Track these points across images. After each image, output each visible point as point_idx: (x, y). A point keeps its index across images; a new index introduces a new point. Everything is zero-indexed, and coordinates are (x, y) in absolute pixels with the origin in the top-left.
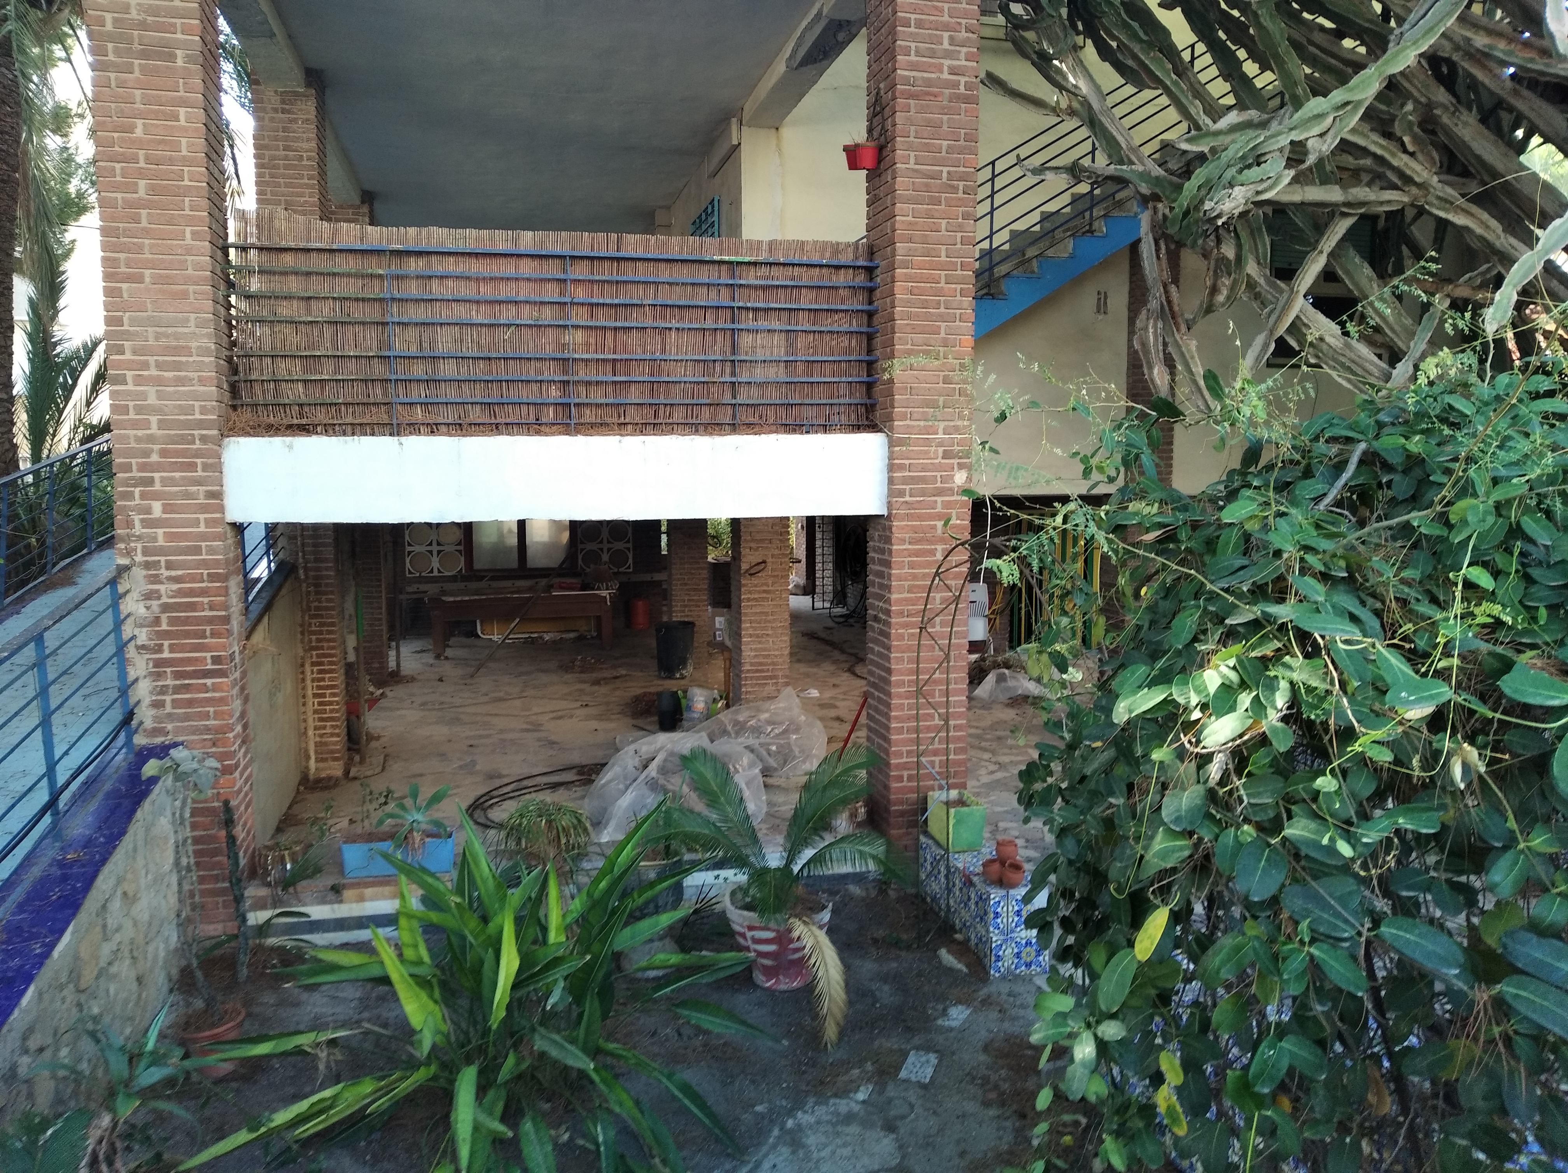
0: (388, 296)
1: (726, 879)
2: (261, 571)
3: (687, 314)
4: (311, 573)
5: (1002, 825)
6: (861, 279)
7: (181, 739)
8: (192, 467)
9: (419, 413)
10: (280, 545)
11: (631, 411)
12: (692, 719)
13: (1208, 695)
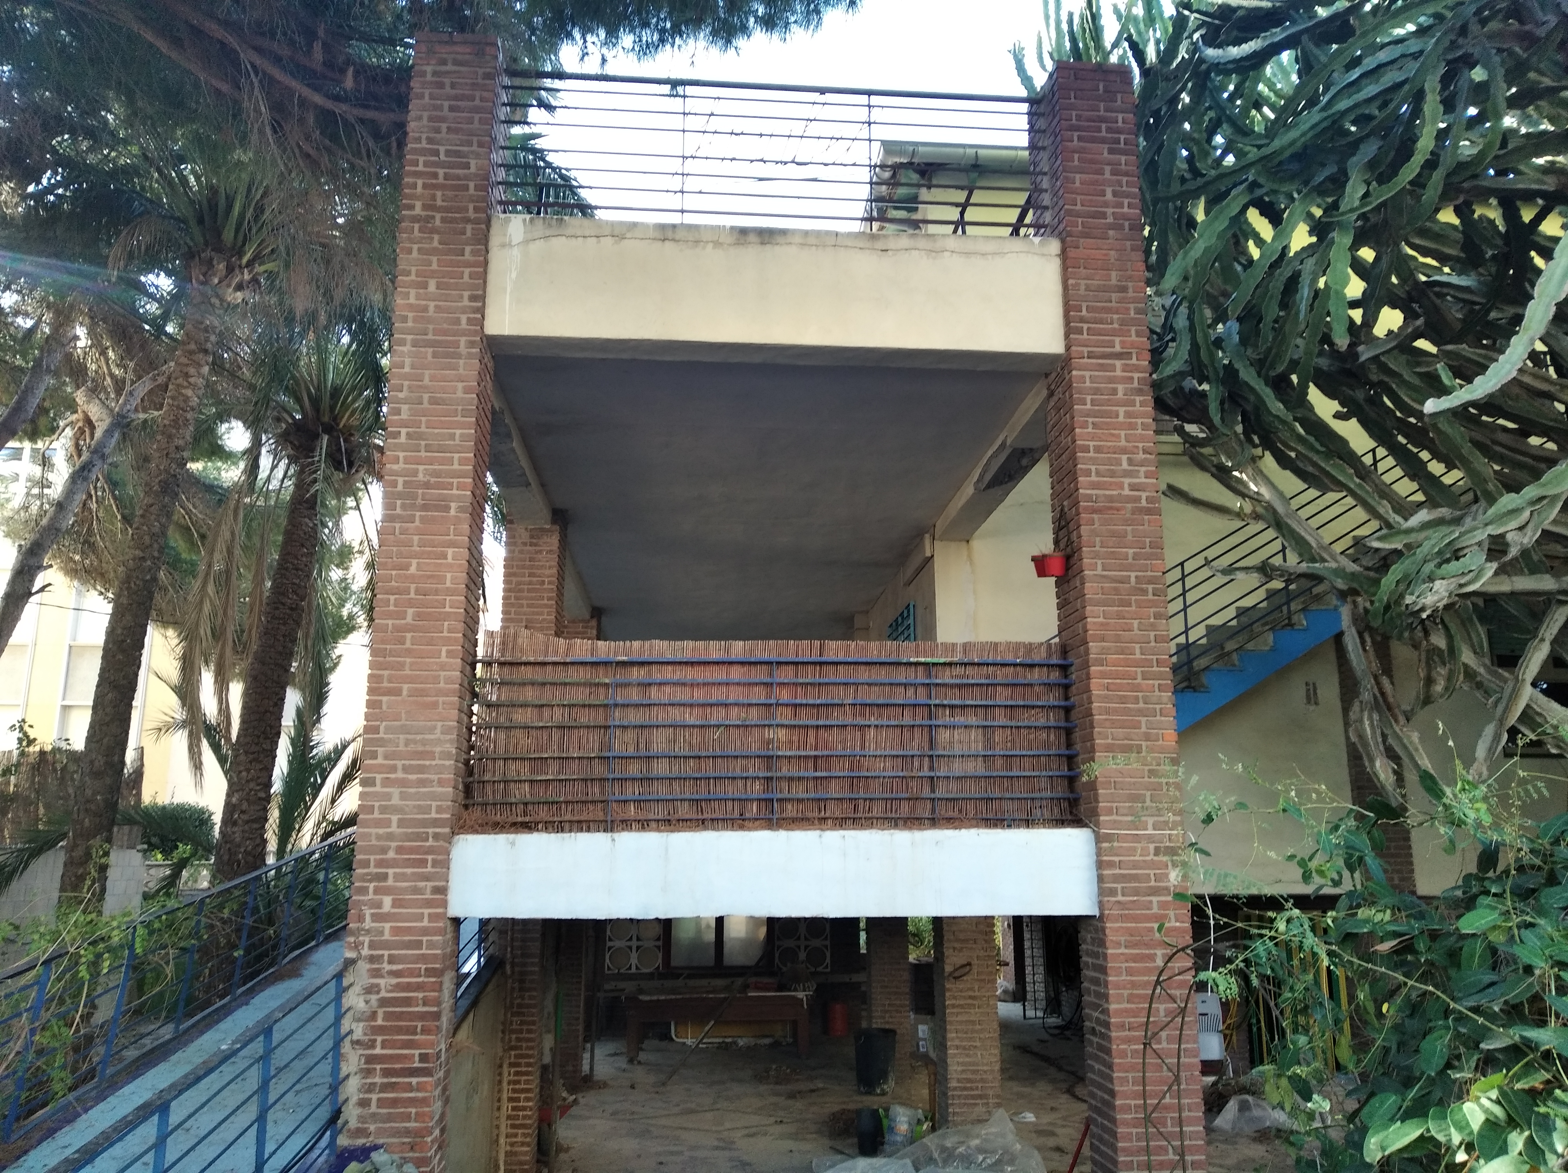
0: (612, 702)
2: (471, 966)
3: (885, 711)
4: (517, 969)
6: (1055, 676)
7: (381, 1141)
8: (423, 863)
9: (632, 810)
10: (491, 939)
11: (831, 805)
12: (895, 1143)
13: (1472, 1133)
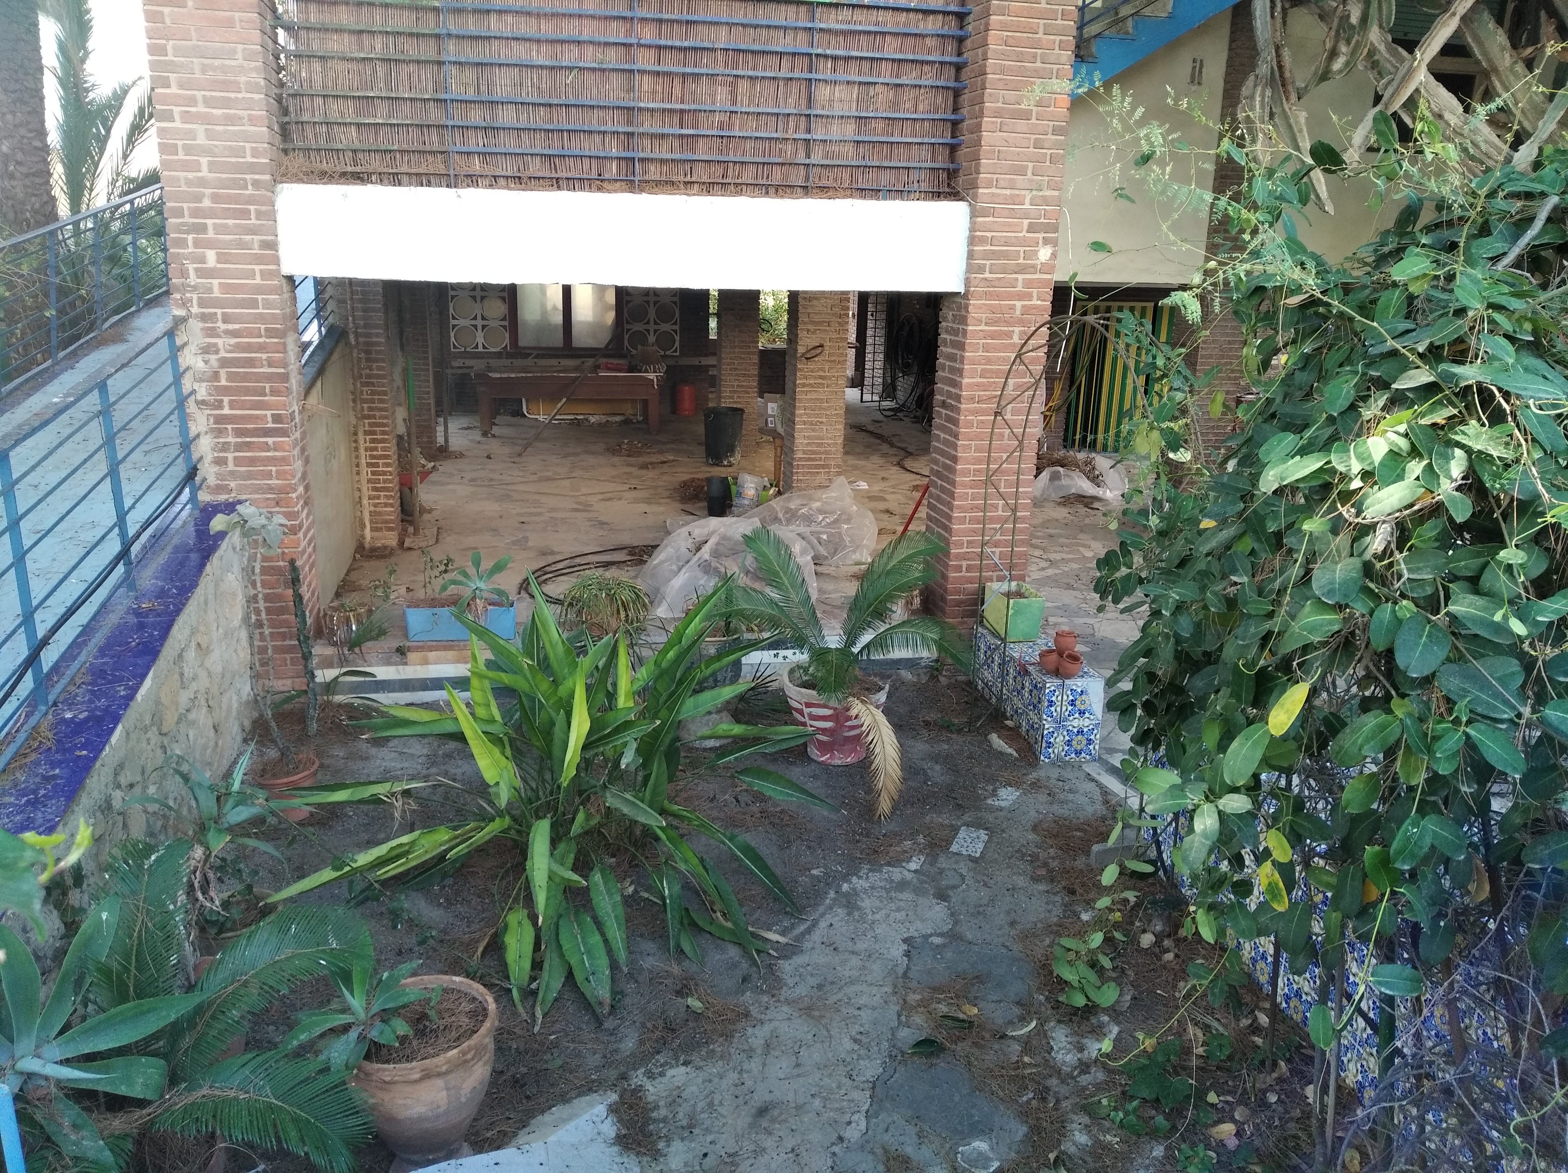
0: (444, 31)
1: (785, 658)
2: (312, 334)
4: (361, 340)
5: (1052, 620)
6: (951, 27)
7: (244, 497)
8: (246, 214)
9: (476, 165)
10: (329, 308)
11: (698, 168)
12: (743, 506)
13: (1372, 463)
